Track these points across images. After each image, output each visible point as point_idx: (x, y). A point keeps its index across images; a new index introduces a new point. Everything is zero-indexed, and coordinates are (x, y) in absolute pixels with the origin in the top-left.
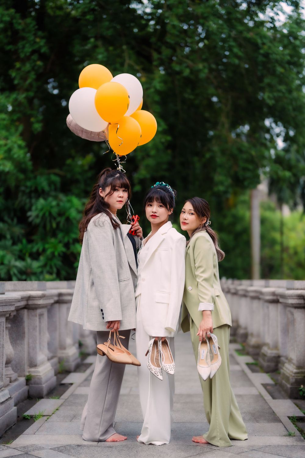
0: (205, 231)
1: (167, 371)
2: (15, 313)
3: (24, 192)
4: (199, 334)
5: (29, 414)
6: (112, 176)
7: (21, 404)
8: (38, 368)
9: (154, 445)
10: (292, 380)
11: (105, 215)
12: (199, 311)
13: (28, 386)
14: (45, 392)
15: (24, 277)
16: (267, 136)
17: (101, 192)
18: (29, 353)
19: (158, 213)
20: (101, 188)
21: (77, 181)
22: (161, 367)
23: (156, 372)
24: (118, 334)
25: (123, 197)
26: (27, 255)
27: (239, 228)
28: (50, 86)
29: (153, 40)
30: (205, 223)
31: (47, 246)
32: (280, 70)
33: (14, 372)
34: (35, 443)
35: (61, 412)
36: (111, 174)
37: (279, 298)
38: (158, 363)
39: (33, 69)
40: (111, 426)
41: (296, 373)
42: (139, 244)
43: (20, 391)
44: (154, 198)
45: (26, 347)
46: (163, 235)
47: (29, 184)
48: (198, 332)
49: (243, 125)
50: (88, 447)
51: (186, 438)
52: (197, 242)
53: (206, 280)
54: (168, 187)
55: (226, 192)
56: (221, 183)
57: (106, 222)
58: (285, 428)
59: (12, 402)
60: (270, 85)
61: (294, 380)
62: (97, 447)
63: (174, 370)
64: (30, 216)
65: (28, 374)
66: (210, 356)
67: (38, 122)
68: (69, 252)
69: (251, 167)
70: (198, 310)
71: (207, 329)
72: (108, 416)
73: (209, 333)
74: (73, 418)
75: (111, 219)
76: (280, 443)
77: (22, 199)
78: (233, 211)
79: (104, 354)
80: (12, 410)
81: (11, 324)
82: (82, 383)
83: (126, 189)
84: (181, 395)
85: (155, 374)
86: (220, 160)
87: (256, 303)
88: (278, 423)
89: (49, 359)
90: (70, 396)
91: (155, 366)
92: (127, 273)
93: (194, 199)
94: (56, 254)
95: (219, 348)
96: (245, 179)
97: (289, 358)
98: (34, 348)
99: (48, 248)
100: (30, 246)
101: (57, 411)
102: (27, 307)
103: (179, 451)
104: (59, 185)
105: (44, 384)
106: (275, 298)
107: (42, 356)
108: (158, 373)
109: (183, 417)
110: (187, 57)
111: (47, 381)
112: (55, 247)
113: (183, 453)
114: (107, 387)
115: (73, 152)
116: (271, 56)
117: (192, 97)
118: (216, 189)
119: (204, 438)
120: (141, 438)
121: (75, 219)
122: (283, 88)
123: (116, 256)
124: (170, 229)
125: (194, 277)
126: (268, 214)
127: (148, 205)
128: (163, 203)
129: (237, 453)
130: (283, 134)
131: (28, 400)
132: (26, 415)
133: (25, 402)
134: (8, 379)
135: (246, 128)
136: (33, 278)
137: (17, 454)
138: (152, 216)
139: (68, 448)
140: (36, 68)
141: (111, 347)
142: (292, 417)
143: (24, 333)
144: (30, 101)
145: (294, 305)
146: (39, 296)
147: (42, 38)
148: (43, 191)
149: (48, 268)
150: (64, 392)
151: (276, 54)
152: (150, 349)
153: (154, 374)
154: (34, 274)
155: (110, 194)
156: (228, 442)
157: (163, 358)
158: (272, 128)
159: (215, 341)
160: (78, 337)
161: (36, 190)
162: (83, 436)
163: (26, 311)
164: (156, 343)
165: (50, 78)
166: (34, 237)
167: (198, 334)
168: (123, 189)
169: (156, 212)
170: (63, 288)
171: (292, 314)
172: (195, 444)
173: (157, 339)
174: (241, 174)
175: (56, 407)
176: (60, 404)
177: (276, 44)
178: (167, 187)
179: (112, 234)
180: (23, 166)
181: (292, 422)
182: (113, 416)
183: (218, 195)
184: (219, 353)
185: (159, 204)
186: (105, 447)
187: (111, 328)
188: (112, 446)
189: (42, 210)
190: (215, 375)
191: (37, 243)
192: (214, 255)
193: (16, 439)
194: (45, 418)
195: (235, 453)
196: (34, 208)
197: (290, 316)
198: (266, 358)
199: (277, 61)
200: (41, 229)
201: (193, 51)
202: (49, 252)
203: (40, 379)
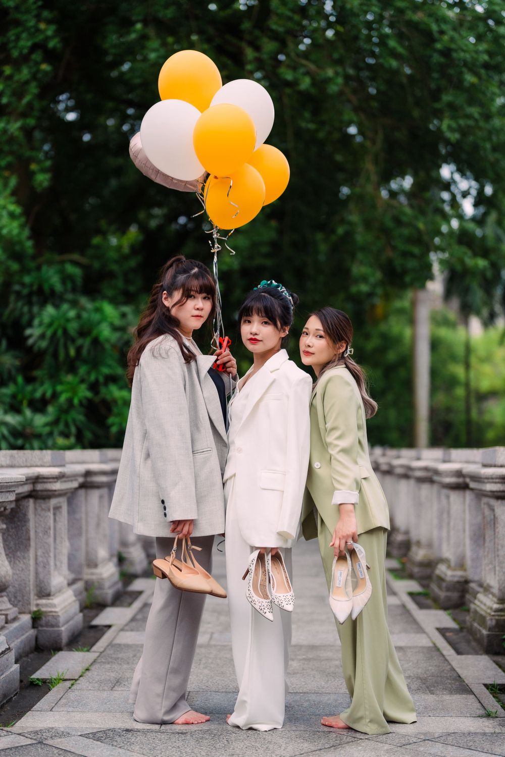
0: (344, 366)
1: (280, 606)
2: (13, 505)
3: (18, 294)
4: (333, 545)
5: (40, 677)
6: (185, 271)
7: (24, 659)
8: (52, 599)
9: (256, 730)
10: (491, 622)
11: (172, 338)
12: (334, 505)
13: (35, 629)
14: (65, 639)
15: (20, 442)
16: (446, 196)
17: (165, 299)
18: (37, 573)
19: (261, 335)
20: (165, 292)
21: (111, 275)
22: (271, 599)
23: (262, 608)
24: (189, 543)
25: (202, 309)
26: (25, 403)
27: (391, 356)
28: (61, 107)
29: (246, 25)
30: (343, 353)
31: (59, 388)
32: (470, 78)
33: (11, 606)
34: (53, 726)
35: (94, 674)
36: (185, 269)
37: (468, 480)
38: (265, 591)
39: (34, 77)
40: (182, 697)
41: (497, 610)
42: (230, 389)
43: (23, 637)
44: (254, 309)
45: (32, 562)
46: (273, 373)
47: (27, 279)
48: (332, 542)
49: (403, 175)
50: (145, 732)
51: (310, 719)
52: (329, 385)
53: (344, 451)
54: (282, 288)
55: (370, 295)
56: (364, 279)
57: (172, 350)
58: (479, 704)
59: (12, 656)
60: (451, 106)
61: (494, 622)
62: (159, 733)
63: (292, 603)
64: (30, 336)
65: (35, 609)
66: (352, 581)
67: (43, 170)
68: (97, 399)
69: (416, 250)
70: (332, 504)
71: (348, 536)
72: (176, 681)
73: (350, 542)
74: (115, 685)
75: (182, 345)
76: (472, 730)
77: (15, 306)
78: (383, 327)
79: (164, 576)
80: (12, 669)
81: (6, 524)
82: (126, 625)
83: (208, 294)
84: (299, 647)
85: (261, 610)
86: (361, 237)
87: (425, 489)
88: (468, 695)
89: (71, 584)
90: (108, 646)
91: (259, 596)
92: (207, 438)
93: (324, 311)
94: (76, 401)
95: (368, 568)
96: (405, 272)
97: (485, 585)
98: (46, 565)
99: (61, 393)
100: (29, 388)
101: (87, 673)
102: (33, 495)
103: (299, 741)
104: (79, 281)
105: (62, 626)
106: (460, 480)
107: (58, 578)
108: (266, 608)
109: (303, 684)
110: (306, 55)
111: (67, 622)
112: (74, 391)
113: (306, 745)
114: (174, 632)
115: (103, 224)
116: (455, 55)
117: (312, 126)
118: (354, 289)
119: (342, 719)
120: (233, 719)
121: (108, 340)
122: (475, 111)
123: (189, 408)
124: (284, 362)
125: (324, 446)
126: (444, 332)
127: (245, 321)
128: (270, 317)
129: (398, 745)
130: (474, 192)
131: (36, 653)
132: (34, 679)
133: (31, 656)
134: (3, 617)
135: (408, 182)
136: (36, 443)
137: (25, 744)
138: (251, 339)
139: (111, 734)
140: (40, 75)
141: (177, 563)
142: (491, 684)
143: (29, 539)
144: (28, 132)
145: (496, 493)
146: (55, 477)
147: (49, 22)
148: (52, 292)
149: (61, 426)
150: (97, 640)
151: (464, 51)
152: (251, 567)
153: (259, 610)
154: (38, 436)
155: (180, 303)
156: (383, 727)
157: (274, 584)
158: (455, 182)
159: (361, 556)
160: (116, 546)
161: (40, 291)
162: (134, 715)
163: (31, 501)
164: (261, 558)
165: (62, 93)
166: (37, 373)
167: (331, 544)
168: (204, 295)
169: (258, 333)
170: (93, 462)
171: (492, 509)
172: (326, 729)
173: (262, 551)
174: (398, 262)
175: (86, 665)
176: (91, 661)
177: (464, 33)
178: (279, 289)
179: (183, 371)
180: (17, 248)
181: (491, 693)
182: (185, 680)
183: (358, 301)
184: (367, 577)
185: (262, 318)
186: (173, 733)
187: (178, 532)
188: (185, 731)
189: (50, 325)
190: (361, 614)
191: (42, 384)
192: (359, 407)
193: (20, 719)
194: (68, 684)
195: (395, 746)
196: (36, 322)
197: (487, 512)
198: (444, 585)
199: (466, 64)
200: (48, 359)
201: (314, 45)
202: (63, 398)
203: (56, 617)
